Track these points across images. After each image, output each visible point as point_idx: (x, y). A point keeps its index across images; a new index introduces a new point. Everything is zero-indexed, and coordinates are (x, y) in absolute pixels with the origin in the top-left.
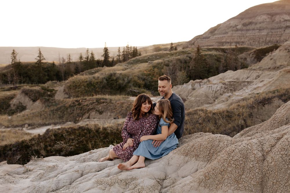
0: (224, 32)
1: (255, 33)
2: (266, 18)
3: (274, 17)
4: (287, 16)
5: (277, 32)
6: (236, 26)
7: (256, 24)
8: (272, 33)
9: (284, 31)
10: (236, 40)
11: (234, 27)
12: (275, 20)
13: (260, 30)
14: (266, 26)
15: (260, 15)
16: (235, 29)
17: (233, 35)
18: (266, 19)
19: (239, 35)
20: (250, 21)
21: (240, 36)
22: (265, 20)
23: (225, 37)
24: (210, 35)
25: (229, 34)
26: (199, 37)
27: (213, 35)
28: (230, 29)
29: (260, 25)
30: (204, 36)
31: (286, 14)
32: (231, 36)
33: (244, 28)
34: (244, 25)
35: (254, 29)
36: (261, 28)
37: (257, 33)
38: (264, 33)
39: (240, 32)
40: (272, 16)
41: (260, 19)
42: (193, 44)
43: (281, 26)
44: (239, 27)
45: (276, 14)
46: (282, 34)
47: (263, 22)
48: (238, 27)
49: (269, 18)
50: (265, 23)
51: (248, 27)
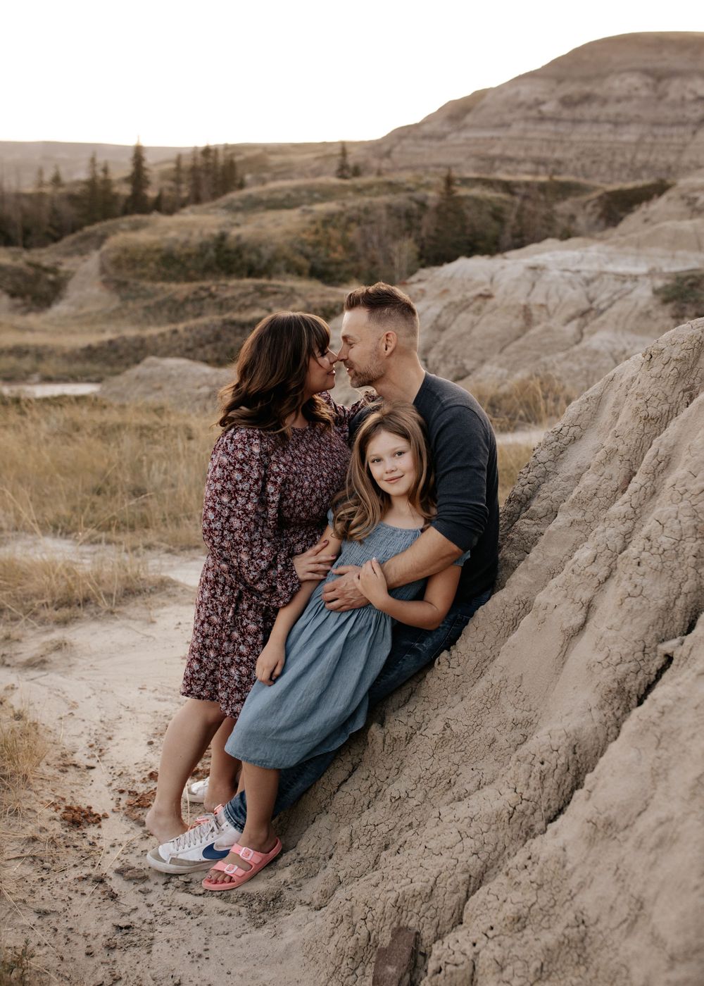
0: (496, 120)
1: (599, 135)
2: (638, 85)
3: (665, 82)
5: (672, 136)
6: (539, 103)
7: (605, 102)
8: (655, 136)
9: (694, 133)
10: (535, 153)
11: (530, 108)
12: (666, 94)
14: (636, 112)
15: (621, 72)
16: (534, 113)
17: (530, 135)
18: (636, 89)
19: (546, 136)
20: (587, 89)
21: (549, 141)
22: (634, 93)
23: (499, 138)
24: (446, 129)
25: (516, 130)
26: (409, 132)
27: (460, 130)
28: (519, 113)
29: (619, 108)
30: (427, 128)
32: (522, 138)
33: (566, 113)
34: (567, 102)
35: (596, 121)
36: (620, 119)
37: (605, 134)
38: (630, 135)
39: (550, 127)
40: (659, 79)
41: (618, 84)
42: (388, 154)
43: (684, 116)
44: (549, 108)
45: (672, 74)
46: (685, 145)
47: (628, 98)
48: (544, 108)
49: (647, 85)
50: (635, 102)
51: (579, 111)
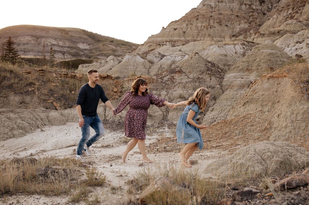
2: (31, 40)
3: (40, 39)
4: (54, 41)
12: (41, 43)
13: (25, 52)
14: (31, 48)
15: (23, 36)
22: (29, 42)
31: (52, 38)
36: (26, 50)
40: (38, 38)
41: (23, 39)
43: (48, 50)
45: (42, 37)
47: (27, 44)
49: (34, 40)
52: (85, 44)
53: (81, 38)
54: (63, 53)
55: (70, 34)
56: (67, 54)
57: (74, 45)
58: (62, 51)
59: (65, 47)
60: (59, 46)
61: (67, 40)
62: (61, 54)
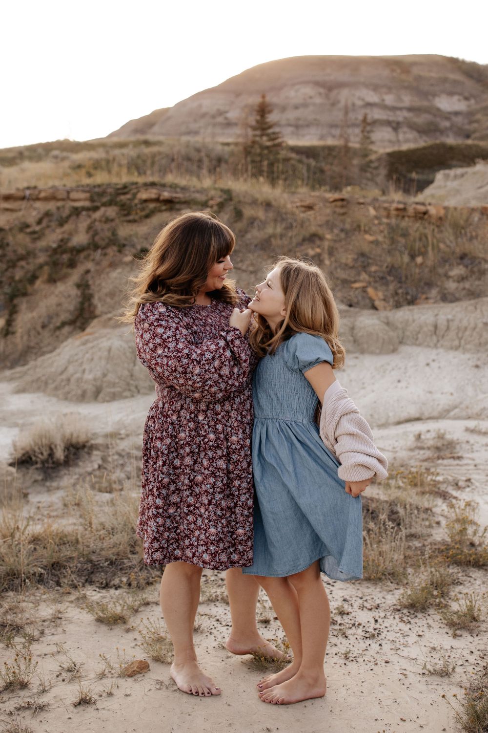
0: (183, 129)
2: (313, 94)
3: (335, 92)
4: (371, 93)
6: (222, 112)
11: (213, 117)
12: (338, 102)
13: (297, 127)
14: (314, 117)
15: (294, 85)
16: (220, 119)
18: (311, 97)
22: (310, 101)
28: (204, 122)
29: (297, 113)
31: (366, 86)
35: (278, 125)
36: (301, 122)
37: (289, 135)
38: (313, 135)
39: (236, 131)
40: (330, 89)
41: (295, 94)
43: (357, 119)
44: (233, 115)
45: (341, 85)
48: (229, 116)
50: (311, 108)
52: (456, 98)
53: (445, 80)
54: (394, 125)
55: (415, 71)
56: (405, 129)
57: (425, 103)
58: (393, 121)
59: (400, 109)
60: (385, 107)
61: (406, 88)
62: (390, 129)
